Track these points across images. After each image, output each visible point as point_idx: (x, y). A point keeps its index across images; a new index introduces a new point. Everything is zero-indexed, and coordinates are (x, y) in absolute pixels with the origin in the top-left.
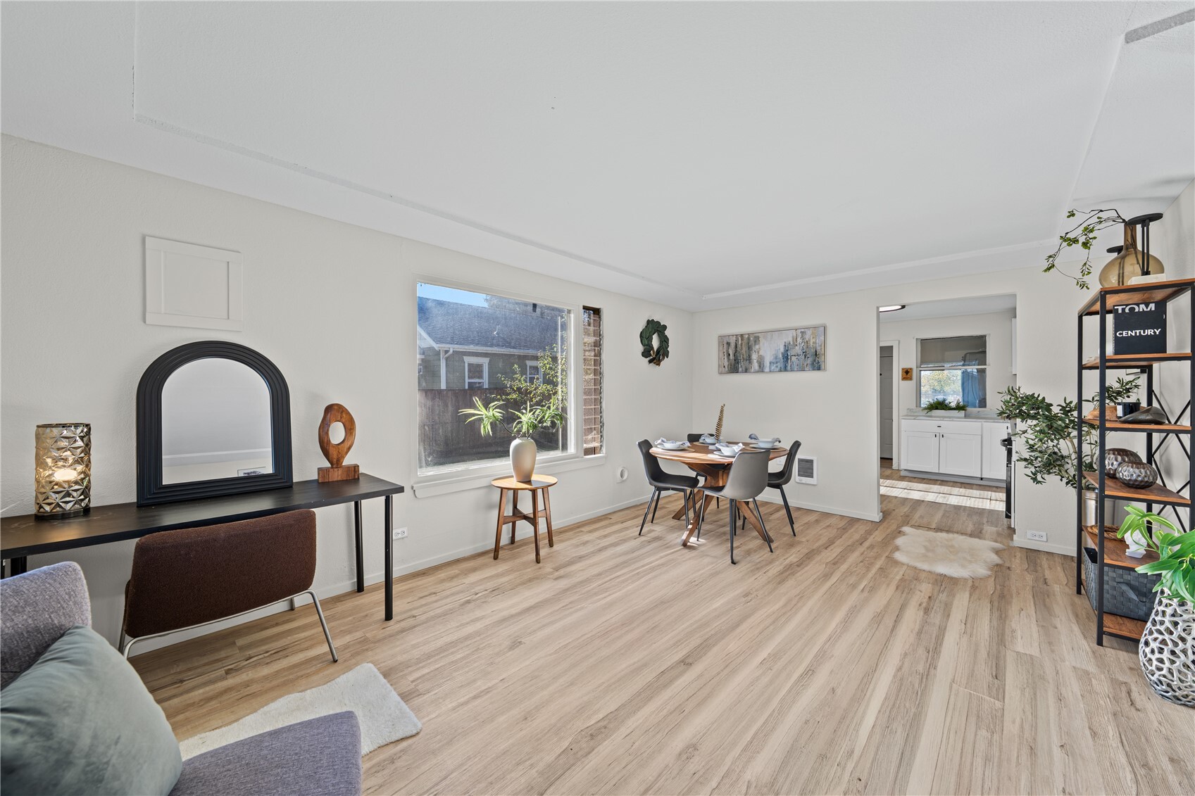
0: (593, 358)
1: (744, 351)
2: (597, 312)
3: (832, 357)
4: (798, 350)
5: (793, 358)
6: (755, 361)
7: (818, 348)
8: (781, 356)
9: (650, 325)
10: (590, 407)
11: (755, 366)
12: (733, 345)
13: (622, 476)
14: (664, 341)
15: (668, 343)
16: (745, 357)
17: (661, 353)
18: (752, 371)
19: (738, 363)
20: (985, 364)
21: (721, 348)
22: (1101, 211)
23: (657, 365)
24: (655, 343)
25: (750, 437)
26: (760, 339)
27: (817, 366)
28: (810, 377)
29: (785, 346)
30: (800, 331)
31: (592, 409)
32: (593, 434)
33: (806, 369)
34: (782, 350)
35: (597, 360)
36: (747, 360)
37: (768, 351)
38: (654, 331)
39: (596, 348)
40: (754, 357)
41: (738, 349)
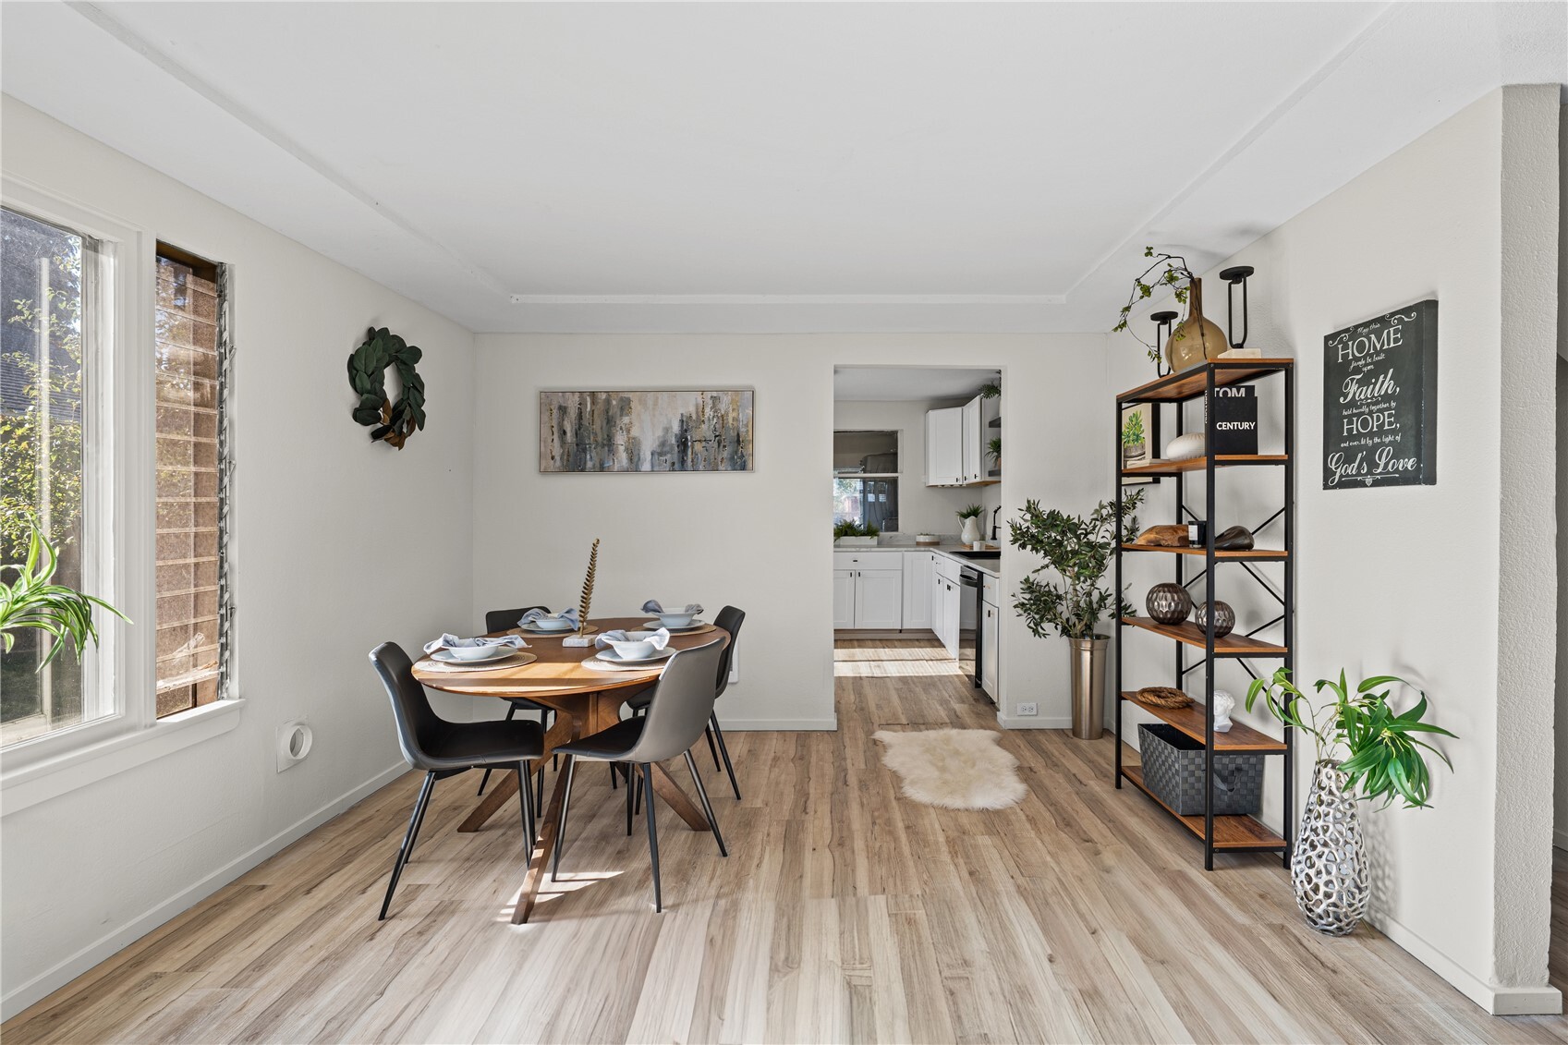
0: (192, 408)
1: (597, 426)
2: (208, 271)
3: (763, 448)
4: (706, 430)
5: (698, 447)
6: (622, 449)
7: (743, 430)
8: (673, 441)
9: (378, 342)
10: (181, 562)
11: (623, 457)
12: (573, 413)
13: (294, 747)
14: (412, 388)
15: (421, 393)
16: (599, 439)
17: (407, 416)
18: (616, 469)
19: (584, 451)
20: (896, 472)
21: (546, 417)
22: (1169, 257)
23: (394, 445)
24: (391, 389)
25: (646, 608)
26: (632, 405)
27: (740, 462)
28: (726, 481)
29: (682, 421)
30: (709, 394)
31: (186, 566)
32: (192, 643)
33: (720, 467)
34: (676, 428)
35: (209, 417)
36: (603, 446)
37: (649, 429)
38: (387, 359)
39: (207, 382)
40: (620, 439)
41: (585, 422)
